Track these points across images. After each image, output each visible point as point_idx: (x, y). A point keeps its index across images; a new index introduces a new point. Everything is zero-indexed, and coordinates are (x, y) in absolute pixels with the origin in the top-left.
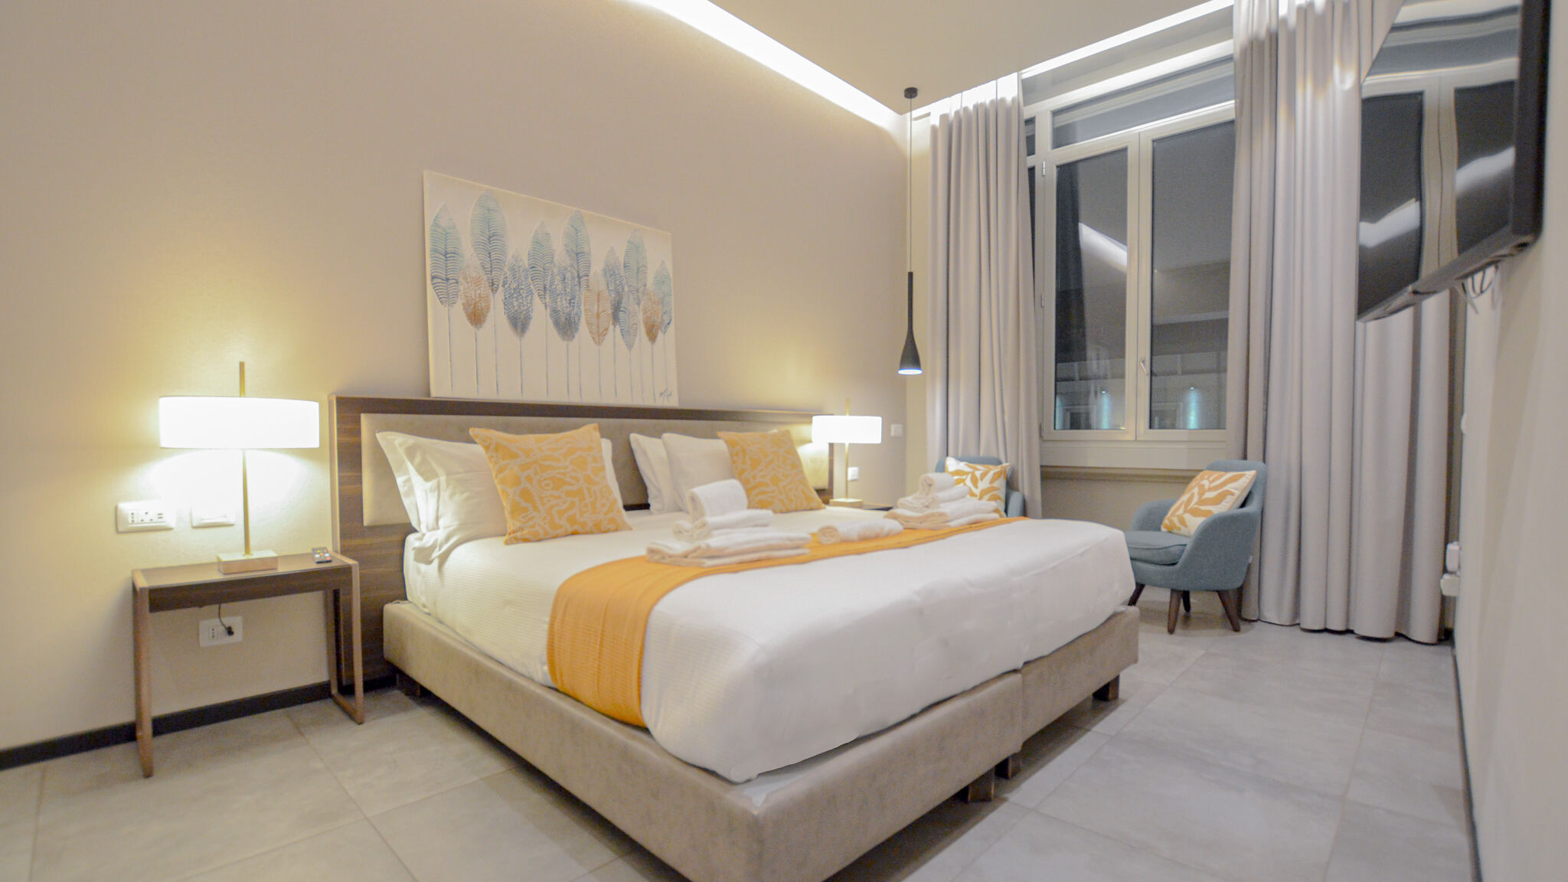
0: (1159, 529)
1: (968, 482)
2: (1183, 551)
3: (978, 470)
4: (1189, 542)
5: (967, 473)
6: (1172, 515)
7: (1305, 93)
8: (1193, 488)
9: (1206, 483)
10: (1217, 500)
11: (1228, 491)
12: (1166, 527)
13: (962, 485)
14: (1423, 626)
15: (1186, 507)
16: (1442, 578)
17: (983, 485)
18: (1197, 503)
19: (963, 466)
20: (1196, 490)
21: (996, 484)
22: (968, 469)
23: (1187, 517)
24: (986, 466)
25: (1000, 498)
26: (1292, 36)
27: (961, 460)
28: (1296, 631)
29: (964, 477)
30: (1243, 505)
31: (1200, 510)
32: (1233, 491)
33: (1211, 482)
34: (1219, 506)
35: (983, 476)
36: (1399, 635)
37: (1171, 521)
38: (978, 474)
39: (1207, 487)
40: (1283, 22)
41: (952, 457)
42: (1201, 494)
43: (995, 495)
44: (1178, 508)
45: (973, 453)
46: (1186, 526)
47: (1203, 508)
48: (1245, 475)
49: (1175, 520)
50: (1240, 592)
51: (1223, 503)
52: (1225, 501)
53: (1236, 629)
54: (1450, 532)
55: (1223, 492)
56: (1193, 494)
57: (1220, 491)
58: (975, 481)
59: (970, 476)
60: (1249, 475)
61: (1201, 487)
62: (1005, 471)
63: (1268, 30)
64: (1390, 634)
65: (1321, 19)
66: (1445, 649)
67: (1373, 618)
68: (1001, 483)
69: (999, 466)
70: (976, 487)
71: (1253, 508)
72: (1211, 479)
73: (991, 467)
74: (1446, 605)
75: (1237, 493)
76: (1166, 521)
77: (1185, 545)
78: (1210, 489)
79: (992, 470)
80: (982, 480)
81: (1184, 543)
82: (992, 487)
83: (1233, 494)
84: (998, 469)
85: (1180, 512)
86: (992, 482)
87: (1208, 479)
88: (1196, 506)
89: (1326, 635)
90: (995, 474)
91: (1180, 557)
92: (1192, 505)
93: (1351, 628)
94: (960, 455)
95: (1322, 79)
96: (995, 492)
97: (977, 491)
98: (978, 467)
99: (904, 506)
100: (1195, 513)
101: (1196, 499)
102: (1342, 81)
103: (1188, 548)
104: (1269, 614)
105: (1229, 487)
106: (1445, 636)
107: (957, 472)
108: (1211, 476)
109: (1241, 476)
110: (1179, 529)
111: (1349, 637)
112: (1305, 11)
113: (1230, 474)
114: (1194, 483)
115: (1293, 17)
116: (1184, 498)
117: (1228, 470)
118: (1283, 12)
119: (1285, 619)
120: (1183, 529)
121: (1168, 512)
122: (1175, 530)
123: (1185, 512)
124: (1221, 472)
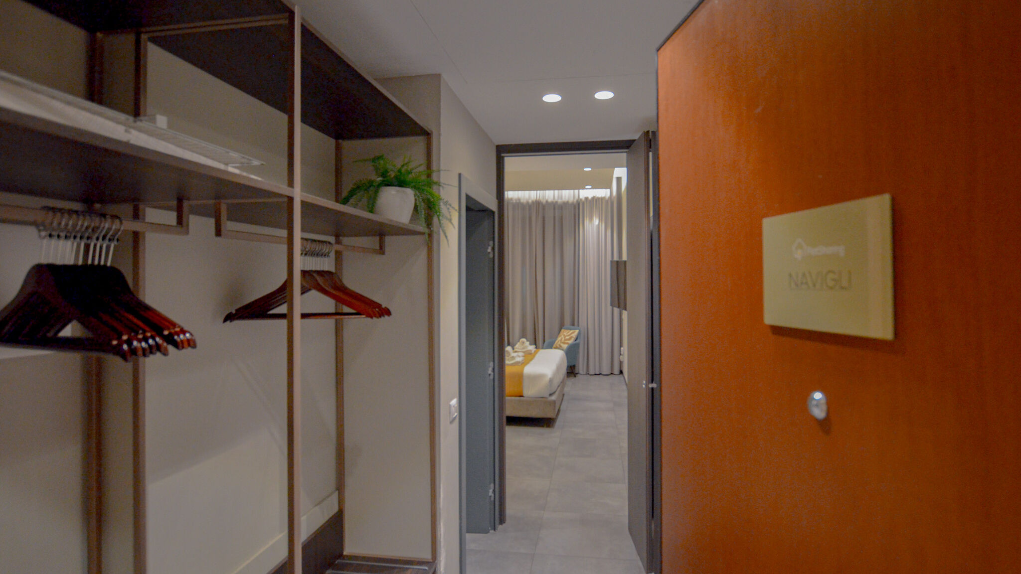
0: (552, 347)
7: (587, 222)
8: (561, 336)
9: (565, 334)
10: (569, 339)
12: (554, 346)
14: (616, 371)
16: (619, 357)
20: (563, 336)
23: (562, 345)
26: (583, 203)
28: (588, 375)
30: (576, 340)
36: (612, 374)
40: (581, 200)
42: (565, 337)
44: (558, 342)
47: (566, 342)
48: (576, 331)
49: (558, 345)
50: (574, 366)
51: (571, 340)
53: (574, 376)
57: (570, 336)
60: (578, 331)
61: (564, 335)
63: (577, 201)
64: (610, 373)
65: (590, 201)
67: (606, 371)
71: (577, 342)
72: (566, 332)
74: (621, 364)
75: (575, 337)
76: (554, 344)
78: (567, 336)
93: (601, 372)
95: (591, 219)
99: (516, 348)
100: (564, 343)
101: (563, 339)
102: (596, 222)
104: (581, 372)
105: (572, 335)
106: (621, 372)
108: (568, 333)
111: (600, 375)
112: (587, 198)
113: (572, 331)
114: (561, 333)
115: (583, 199)
116: (559, 339)
117: (571, 330)
118: (581, 197)
119: (585, 373)
120: (561, 348)
121: (554, 342)
122: (558, 347)
123: (561, 342)
124: (569, 330)
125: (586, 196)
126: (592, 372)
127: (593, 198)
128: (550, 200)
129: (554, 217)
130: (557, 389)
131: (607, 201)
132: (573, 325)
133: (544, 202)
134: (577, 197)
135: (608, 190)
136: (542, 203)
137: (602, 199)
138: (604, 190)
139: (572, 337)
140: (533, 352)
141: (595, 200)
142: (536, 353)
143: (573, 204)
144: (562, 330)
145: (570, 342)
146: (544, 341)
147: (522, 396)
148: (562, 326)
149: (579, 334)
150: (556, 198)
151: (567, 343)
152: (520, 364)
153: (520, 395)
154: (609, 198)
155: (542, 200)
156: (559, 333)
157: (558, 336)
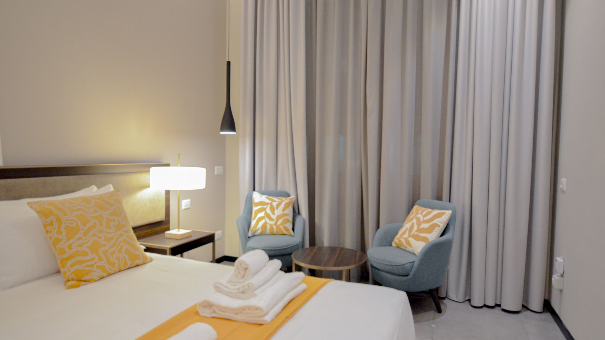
0: (391, 245)
1: (268, 211)
2: (412, 267)
3: (275, 201)
4: (417, 260)
5: (267, 204)
6: (400, 237)
8: (412, 219)
9: (420, 216)
10: (429, 230)
11: (436, 224)
12: (396, 243)
13: (264, 212)
14: (536, 303)
15: (410, 233)
17: (278, 212)
18: (417, 231)
19: (264, 198)
20: (414, 221)
21: (286, 212)
22: (268, 201)
23: (411, 240)
24: (280, 198)
25: (289, 221)
27: (262, 193)
28: (469, 307)
29: (265, 207)
31: (419, 236)
32: (439, 224)
33: (424, 216)
34: (431, 234)
35: (278, 205)
36: (524, 307)
37: (400, 241)
38: (275, 204)
39: (422, 219)
41: (258, 192)
42: (419, 224)
43: (286, 219)
44: (404, 233)
45: (272, 188)
46: (411, 247)
47: (422, 235)
48: (445, 213)
49: (403, 241)
51: (434, 232)
52: (435, 230)
55: (433, 224)
56: (413, 224)
57: (431, 223)
58: (272, 209)
59: (269, 206)
60: (448, 213)
61: (418, 219)
62: (292, 201)
68: (290, 211)
69: (288, 198)
70: (274, 214)
71: (447, 237)
72: (424, 214)
73: (283, 199)
75: (441, 225)
76: (396, 240)
77: (414, 262)
78: (424, 222)
79: (284, 201)
80: (277, 208)
81: (413, 261)
82: (284, 214)
83: (439, 226)
84: (286, 200)
85: (406, 235)
86: (284, 210)
87: (421, 213)
88: (416, 233)
90: (286, 204)
91: (411, 270)
92: (414, 231)
93: (498, 304)
94: (263, 189)
96: (286, 217)
97: (274, 217)
98: (275, 199)
100: (416, 238)
101: (416, 228)
103: (416, 264)
104: (452, 295)
105: (435, 221)
107: (261, 203)
108: (429, 213)
109: (443, 214)
110: (406, 247)
113: (436, 212)
114: (412, 215)
116: (407, 226)
117: (433, 208)
119: (461, 298)
120: (409, 248)
121: (396, 234)
122: (402, 247)
123: (409, 236)
124: (430, 210)
126: (477, 302)
132: (439, 198)
139: (436, 225)
144: (416, 207)
145: (433, 236)
146: (378, 227)
148: (414, 198)
149: (452, 218)
151: (424, 239)
156: (408, 212)
157: (404, 221)
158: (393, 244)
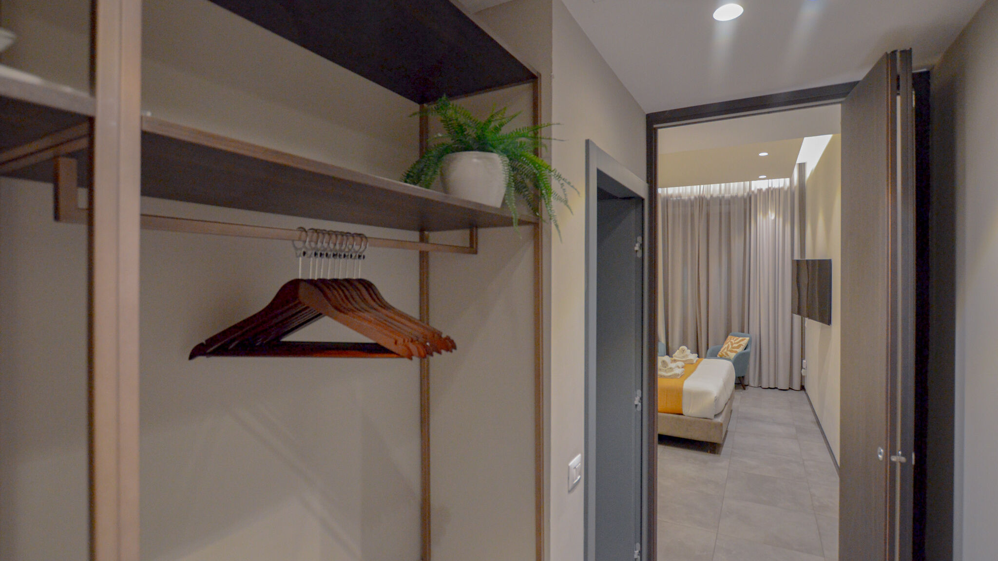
0: (716, 356)
6: (722, 351)
7: (760, 217)
8: (728, 342)
10: (738, 347)
12: (719, 355)
14: (796, 386)
15: (727, 349)
16: (801, 370)
18: (731, 348)
20: (730, 343)
23: (728, 352)
26: (756, 196)
28: (760, 388)
30: (745, 349)
33: (735, 340)
36: (790, 388)
37: (722, 354)
39: (733, 342)
40: (753, 192)
42: (732, 344)
44: (725, 349)
47: (734, 350)
48: (746, 339)
49: (724, 354)
50: (744, 377)
51: (740, 348)
53: (744, 389)
54: (803, 357)
56: (729, 345)
57: (739, 344)
60: (748, 339)
61: (731, 342)
63: (748, 194)
64: (788, 388)
65: (764, 193)
66: (803, 392)
67: (783, 384)
71: (747, 351)
74: (802, 378)
75: (744, 345)
76: (720, 353)
78: (735, 343)
85: (726, 351)
87: (733, 339)
89: (769, 390)
92: (729, 348)
93: (776, 387)
95: (765, 213)
99: (675, 356)
100: (731, 351)
101: (730, 346)
102: (771, 216)
104: (751, 384)
105: (741, 343)
106: (803, 388)
108: (737, 339)
110: (725, 356)
111: (776, 390)
112: (760, 190)
113: (741, 338)
114: (728, 340)
115: (756, 191)
116: (726, 346)
117: (739, 336)
118: (753, 189)
119: (756, 385)
120: (727, 357)
121: (720, 350)
122: (723, 357)
123: (727, 351)
124: (737, 338)
125: (758, 187)
126: (765, 385)
127: (768, 190)
128: (715, 195)
129: (720, 213)
130: (724, 408)
131: (786, 192)
132: (743, 331)
133: (709, 197)
134: (748, 190)
135: (788, 180)
136: (706, 199)
137: (779, 190)
138: (782, 180)
139: (741, 345)
140: (695, 362)
141: (770, 191)
142: (698, 363)
143: (743, 197)
144: (729, 337)
145: (740, 350)
146: (708, 350)
147: (682, 414)
148: (728, 332)
149: (750, 341)
150: (723, 192)
151: (735, 353)
152: (679, 377)
153: (679, 413)
154: (788, 188)
155: (706, 196)
156: (725, 340)
157: (723, 344)
158: (718, 356)
